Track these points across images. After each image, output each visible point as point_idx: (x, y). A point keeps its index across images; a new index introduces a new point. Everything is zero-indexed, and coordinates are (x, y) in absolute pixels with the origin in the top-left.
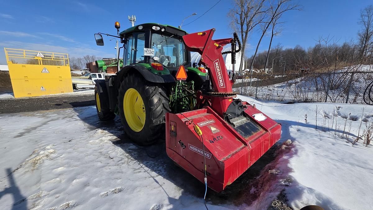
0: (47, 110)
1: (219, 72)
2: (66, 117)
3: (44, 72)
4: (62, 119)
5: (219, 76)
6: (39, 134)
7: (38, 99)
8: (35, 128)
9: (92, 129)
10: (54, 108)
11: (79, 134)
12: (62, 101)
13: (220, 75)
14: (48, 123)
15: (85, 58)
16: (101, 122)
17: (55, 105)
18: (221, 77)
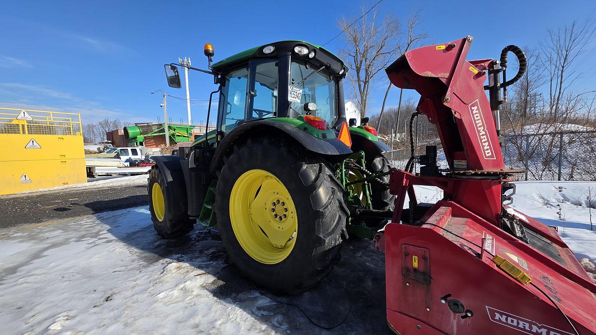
0: (38, 223)
1: (480, 127)
2: (84, 236)
3: (30, 147)
4: (76, 241)
5: (481, 134)
6: (25, 285)
7: (15, 200)
8: (13, 270)
9: (151, 261)
10: (53, 218)
11: (126, 276)
12: (68, 201)
13: (484, 133)
14: (45, 253)
15: (100, 124)
16: (163, 241)
17: (55, 210)
18: (485, 137)
